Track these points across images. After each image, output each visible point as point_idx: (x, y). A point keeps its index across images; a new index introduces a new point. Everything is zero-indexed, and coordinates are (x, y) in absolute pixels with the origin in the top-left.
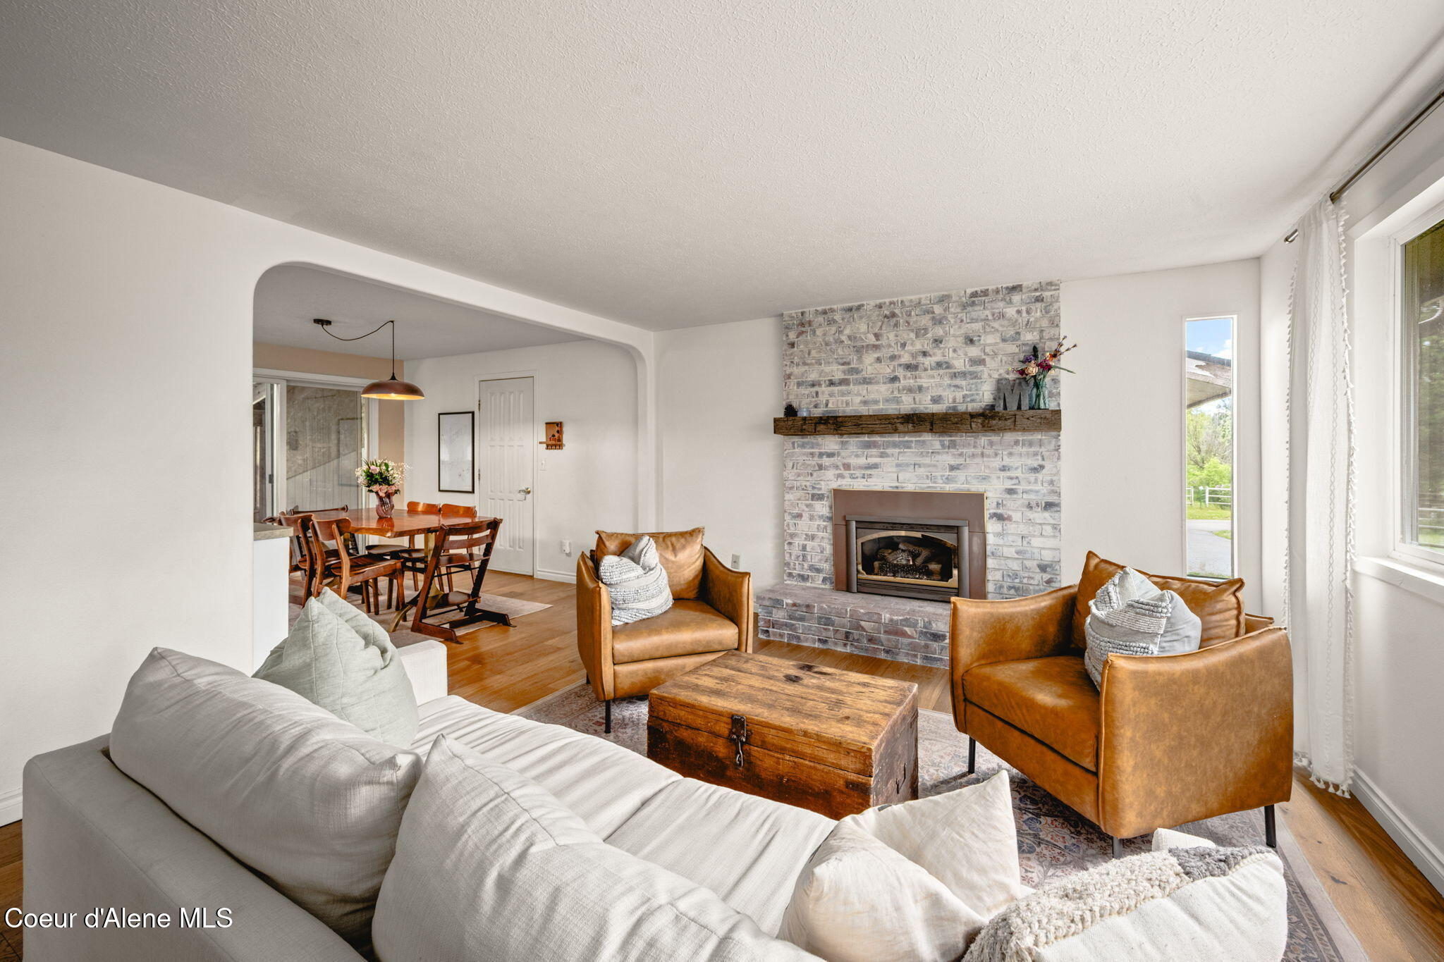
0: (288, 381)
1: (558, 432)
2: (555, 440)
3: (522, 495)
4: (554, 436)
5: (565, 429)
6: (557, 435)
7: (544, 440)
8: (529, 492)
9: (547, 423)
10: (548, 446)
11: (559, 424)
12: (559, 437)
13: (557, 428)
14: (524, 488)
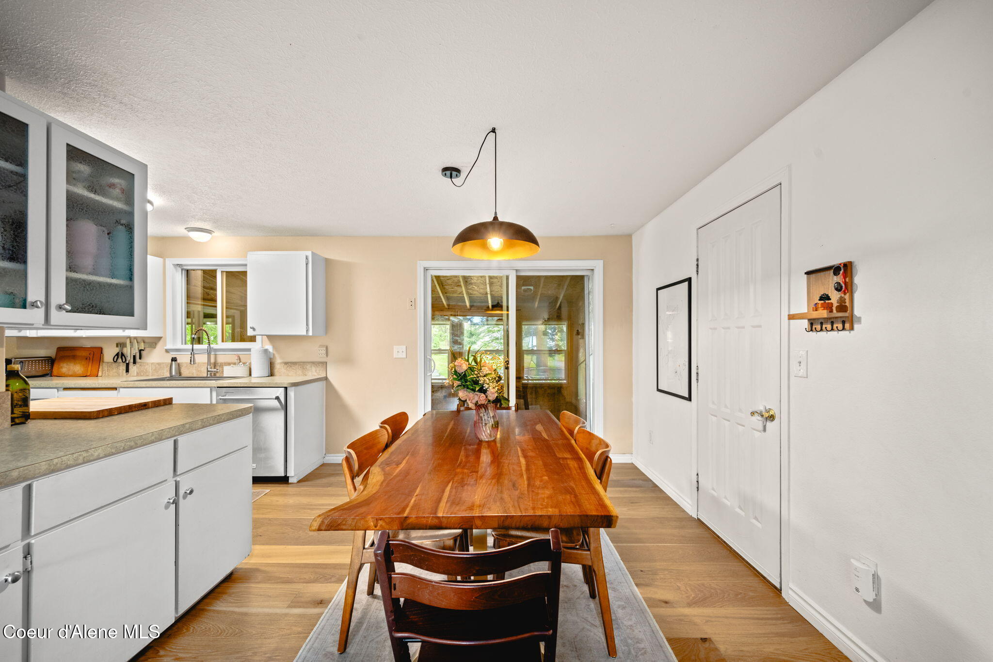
0: (517, 271)
1: (838, 288)
2: (829, 308)
3: (757, 421)
4: (825, 298)
5: (859, 279)
6: (835, 297)
7: (804, 309)
8: (772, 418)
9: (808, 273)
10: (812, 323)
11: (845, 270)
12: (842, 301)
13: (839, 279)
14: (762, 408)
